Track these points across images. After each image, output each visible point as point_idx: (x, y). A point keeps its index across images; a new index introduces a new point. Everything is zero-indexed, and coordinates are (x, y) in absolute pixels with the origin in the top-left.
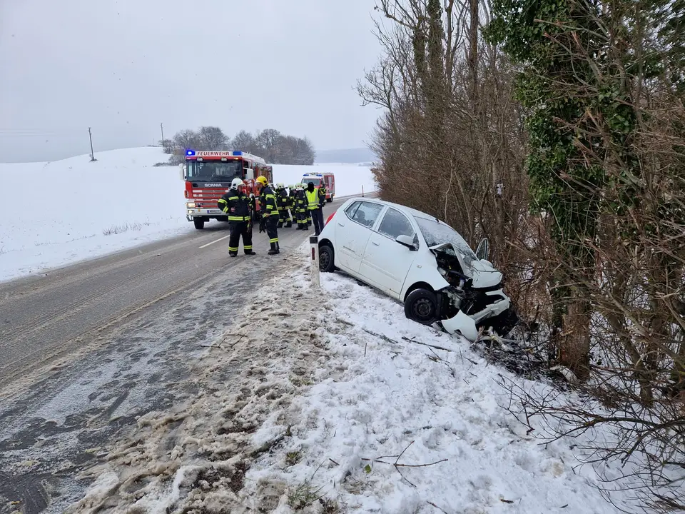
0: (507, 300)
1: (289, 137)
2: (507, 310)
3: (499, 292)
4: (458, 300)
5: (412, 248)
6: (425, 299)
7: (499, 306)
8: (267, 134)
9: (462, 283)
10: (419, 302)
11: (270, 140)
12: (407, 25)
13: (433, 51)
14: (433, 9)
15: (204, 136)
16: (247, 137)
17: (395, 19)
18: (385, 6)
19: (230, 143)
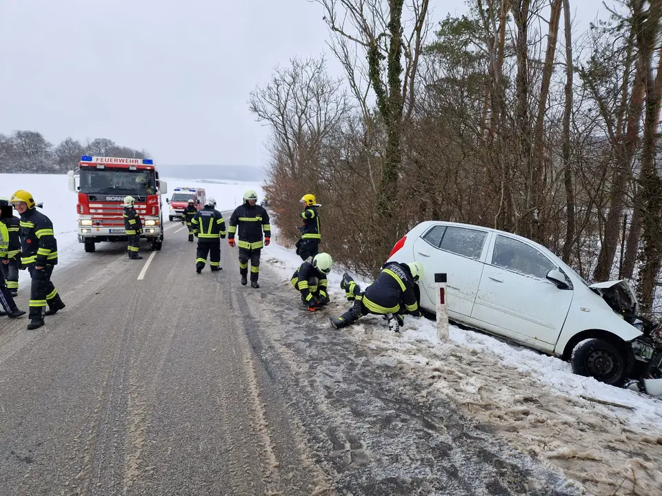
1: (124, 148)
5: (562, 286)
8: (99, 143)
12: (357, 40)
13: (395, 69)
14: (395, 26)
15: (20, 141)
16: (76, 145)
17: (343, 33)
18: (332, 18)
19: (54, 151)
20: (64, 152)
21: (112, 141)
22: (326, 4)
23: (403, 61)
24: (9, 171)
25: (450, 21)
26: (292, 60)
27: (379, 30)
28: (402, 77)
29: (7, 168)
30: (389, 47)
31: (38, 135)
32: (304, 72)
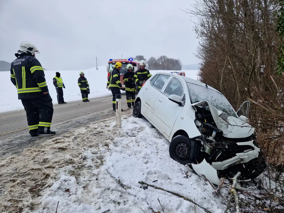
0: (257, 150)
1: (171, 59)
2: (256, 159)
3: (250, 143)
4: (208, 148)
5: (180, 104)
6: (184, 143)
7: (248, 155)
8: (162, 58)
9: (214, 133)
10: (179, 145)
11: (163, 60)
16: (154, 59)
20: (150, 62)
21: (166, 56)
31: (142, 57)
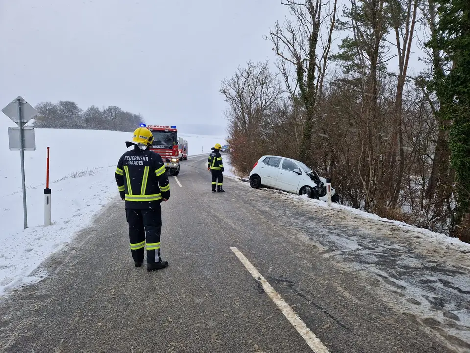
5: (299, 174)
8: (111, 109)
11: (114, 114)
12: (291, 61)
13: (311, 77)
14: (312, 54)
15: (62, 107)
16: (97, 110)
17: (283, 57)
18: (277, 48)
19: (83, 114)
20: (89, 115)
21: (120, 108)
22: (274, 41)
23: (316, 74)
24: (55, 127)
25: (348, 40)
26: (248, 62)
27: (303, 57)
28: (315, 82)
29: (54, 125)
30: (308, 66)
31: (73, 104)
32: (255, 70)
